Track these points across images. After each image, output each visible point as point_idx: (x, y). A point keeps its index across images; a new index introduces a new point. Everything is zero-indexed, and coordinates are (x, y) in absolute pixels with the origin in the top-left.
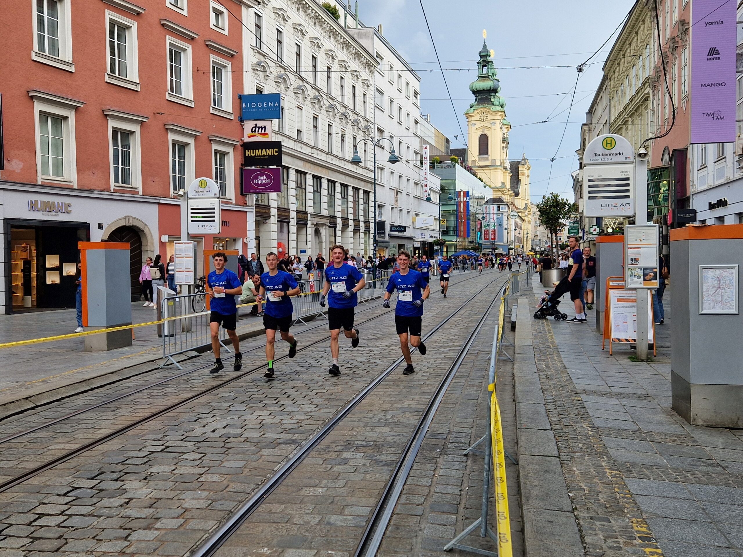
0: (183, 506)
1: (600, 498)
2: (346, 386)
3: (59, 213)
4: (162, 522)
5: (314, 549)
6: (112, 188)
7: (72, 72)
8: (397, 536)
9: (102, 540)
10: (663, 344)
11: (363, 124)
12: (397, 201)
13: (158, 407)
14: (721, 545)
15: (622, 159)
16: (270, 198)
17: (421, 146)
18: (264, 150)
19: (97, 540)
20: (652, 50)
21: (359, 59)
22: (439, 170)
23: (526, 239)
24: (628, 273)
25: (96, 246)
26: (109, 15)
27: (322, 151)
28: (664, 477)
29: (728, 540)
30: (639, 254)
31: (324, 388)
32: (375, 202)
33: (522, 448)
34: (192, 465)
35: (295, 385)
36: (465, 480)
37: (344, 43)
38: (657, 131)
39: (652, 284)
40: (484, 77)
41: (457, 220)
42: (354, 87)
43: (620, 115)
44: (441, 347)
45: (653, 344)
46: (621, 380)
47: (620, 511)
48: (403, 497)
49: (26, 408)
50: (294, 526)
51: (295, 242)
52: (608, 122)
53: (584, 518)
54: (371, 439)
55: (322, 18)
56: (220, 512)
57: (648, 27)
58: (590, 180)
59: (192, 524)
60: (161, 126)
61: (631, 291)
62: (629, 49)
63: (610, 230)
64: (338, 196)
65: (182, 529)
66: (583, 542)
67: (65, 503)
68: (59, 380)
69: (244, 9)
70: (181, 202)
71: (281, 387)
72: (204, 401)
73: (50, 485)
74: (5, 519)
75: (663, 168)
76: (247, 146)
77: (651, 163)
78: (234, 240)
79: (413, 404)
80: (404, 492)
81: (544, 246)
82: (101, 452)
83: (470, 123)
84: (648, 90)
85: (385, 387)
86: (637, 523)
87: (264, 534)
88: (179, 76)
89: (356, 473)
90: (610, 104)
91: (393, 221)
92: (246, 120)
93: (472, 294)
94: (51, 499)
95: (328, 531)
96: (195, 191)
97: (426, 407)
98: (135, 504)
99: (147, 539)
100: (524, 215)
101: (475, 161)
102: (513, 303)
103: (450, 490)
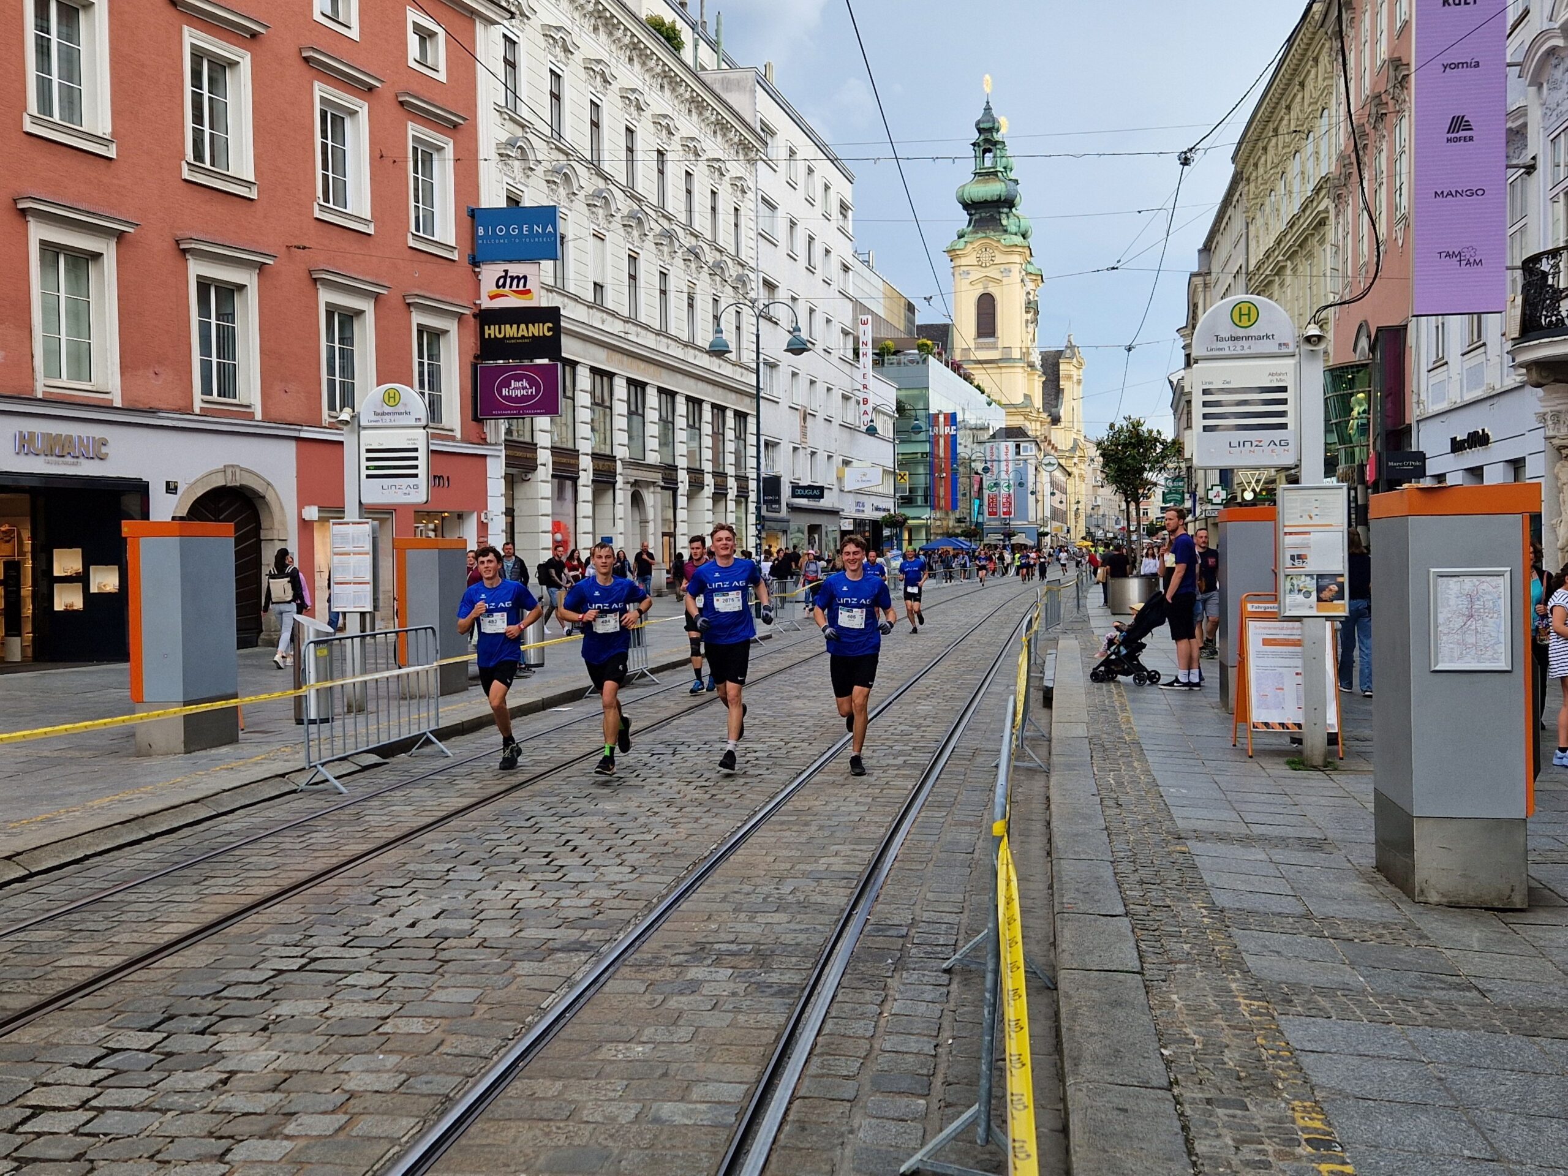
0: (346, 1088)
1: (1226, 1059)
2: (695, 825)
3: (82, 460)
4: (299, 1121)
6: (197, 406)
7: (110, 159)
8: (801, 1146)
9: (169, 1162)
10: (1357, 733)
11: (733, 270)
12: (804, 435)
13: (293, 874)
14: (1476, 1155)
15: (1270, 347)
16: (537, 427)
17: (855, 319)
18: (523, 326)
19: (159, 1162)
20: (1334, 120)
21: (724, 135)
22: (895, 368)
23: (1076, 514)
24: (1285, 585)
25: (161, 530)
26: (191, 37)
27: (646, 328)
28: (1358, 1012)
29: (1491, 1144)
30: (1307, 546)
31: (649, 832)
32: (758, 435)
33: (1066, 956)
34: (366, 998)
35: (588, 825)
36: (946, 1024)
37: (692, 100)
38: (1345, 288)
39: (1335, 609)
40: (988, 174)
41: (932, 474)
42: (713, 193)
43: (1268, 255)
44: (896, 741)
45: (1336, 734)
46: (1272, 810)
47: (1268, 1086)
48: (816, 1061)
49: (7, 878)
50: (582, 1126)
51: (590, 521)
52: (1244, 270)
53: (1193, 1101)
54: (746, 939)
55: (646, 47)
56: (424, 1099)
57: (1325, 72)
58: (1205, 392)
59: (365, 1125)
60: (305, 275)
61: (1291, 624)
62: (1287, 117)
63: (1249, 496)
64: (681, 422)
65: (342, 1136)
66: (1190, 1152)
67: (90, 1082)
68: (79, 818)
69: (479, 27)
70: (345, 436)
71: (557, 830)
72: (393, 860)
73: (58, 1045)
75: (1357, 366)
76: (486, 317)
77: (1331, 355)
78: (460, 516)
79: (838, 864)
80: (818, 1050)
81: (1112, 527)
82: (170, 972)
83: (958, 271)
84: (1326, 202)
85: (779, 828)
86: (1303, 1112)
87: (519, 1144)
88: (340, 167)
89: (716, 1012)
90: (1247, 233)
91: (797, 476)
92: (485, 262)
93: (963, 631)
94: (59, 1074)
95: (656, 1137)
96: (376, 414)
97: (866, 869)
98: (241, 1083)
99: (270, 1159)
100: (1071, 463)
101: (968, 350)
102: (1047, 648)
103: (913, 1045)
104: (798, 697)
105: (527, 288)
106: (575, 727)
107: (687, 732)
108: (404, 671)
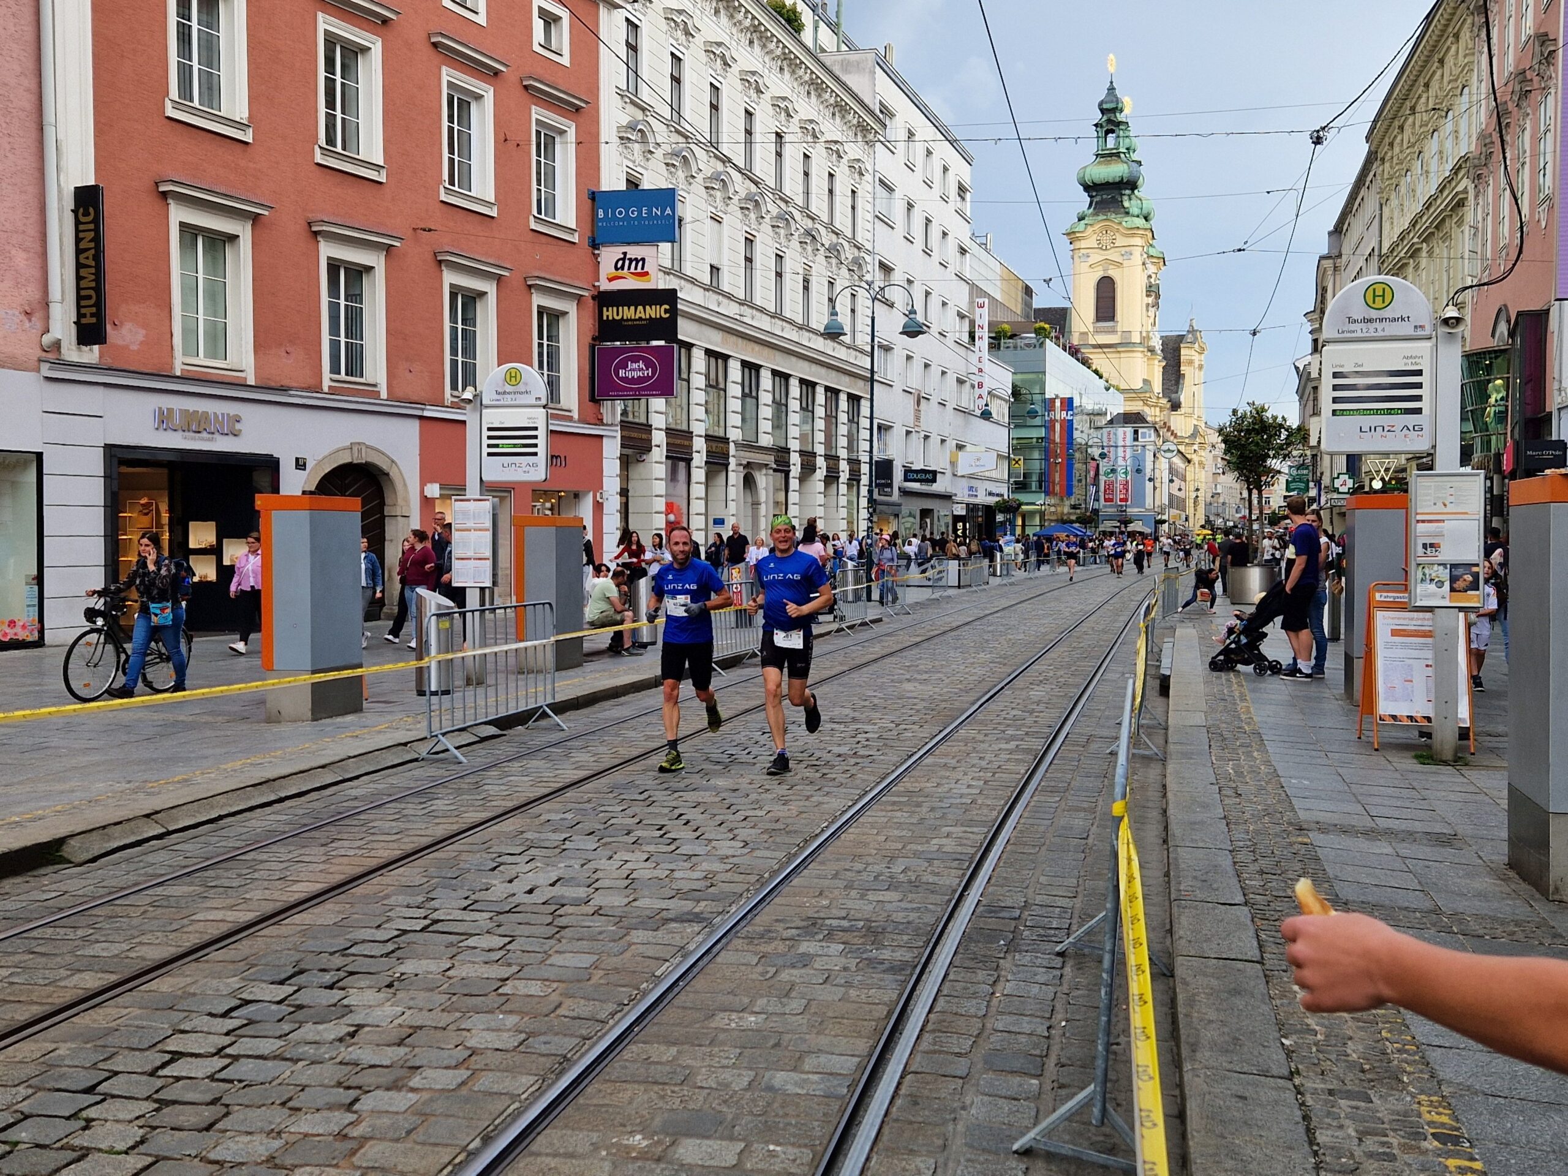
0: (469, 1045)
1: (1349, 1051)
2: (807, 803)
3: (217, 436)
4: (424, 1074)
5: (740, 1140)
6: (326, 384)
7: (246, 143)
8: (913, 1119)
9: (299, 1109)
10: (1489, 728)
11: (849, 253)
12: (917, 418)
13: (415, 839)
15: (1405, 329)
16: (652, 408)
17: (971, 302)
18: (640, 308)
19: (291, 1109)
20: (1474, 98)
21: (843, 117)
22: (1010, 352)
23: (1195, 503)
24: (1416, 574)
25: (291, 503)
26: (325, 23)
27: (762, 310)
30: (1441, 535)
31: (761, 808)
32: (872, 418)
33: (1183, 942)
34: (487, 960)
35: (700, 800)
36: (1059, 1006)
37: (812, 82)
38: (1482, 272)
39: (1469, 600)
40: (1111, 155)
41: (1047, 459)
42: (831, 175)
43: (1402, 237)
44: (1008, 726)
45: (1468, 729)
46: (1399, 804)
47: (1394, 1079)
48: (927, 1037)
49: (146, 836)
50: (697, 1090)
51: (703, 502)
52: (1376, 252)
53: (1315, 1092)
54: (859, 916)
55: (767, 30)
56: (543, 1059)
57: (1467, 48)
59: (485, 1082)
60: (429, 257)
61: (1421, 615)
62: (1425, 95)
63: (1377, 485)
64: (794, 405)
65: (464, 1091)
66: (1312, 1142)
67: (225, 1031)
68: (214, 780)
69: (603, 11)
70: (468, 415)
71: (670, 804)
72: (511, 828)
73: (194, 994)
74: (103, 1060)
75: (1495, 351)
76: (605, 299)
77: (1468, 340)
78: (576, 496)
79: (949, 845)
80: (930, 1027)
81: (1233, 516)
82: (299, 928)
83: (1077, 254)
84: (1465, 182)
85: (890, 808)
86: (1430, 1106)
87: (635, 1105)
88: (466, 152)
89: (827, 986)
90: (1381, 214)
91: (910, 460)
92: (605, 244)
93: (1077, 617)
94: (195, 1022)
95: (769, 1104)
96: (498, 393)
97: (978, 851)
98: (368, 1037)
99: (394, 1109)
100: (1191, 449)
101: (1085, 334)
102: (1164, 635)
103: (1026, 1026)
104: (909, 680)
108: (522, 645)
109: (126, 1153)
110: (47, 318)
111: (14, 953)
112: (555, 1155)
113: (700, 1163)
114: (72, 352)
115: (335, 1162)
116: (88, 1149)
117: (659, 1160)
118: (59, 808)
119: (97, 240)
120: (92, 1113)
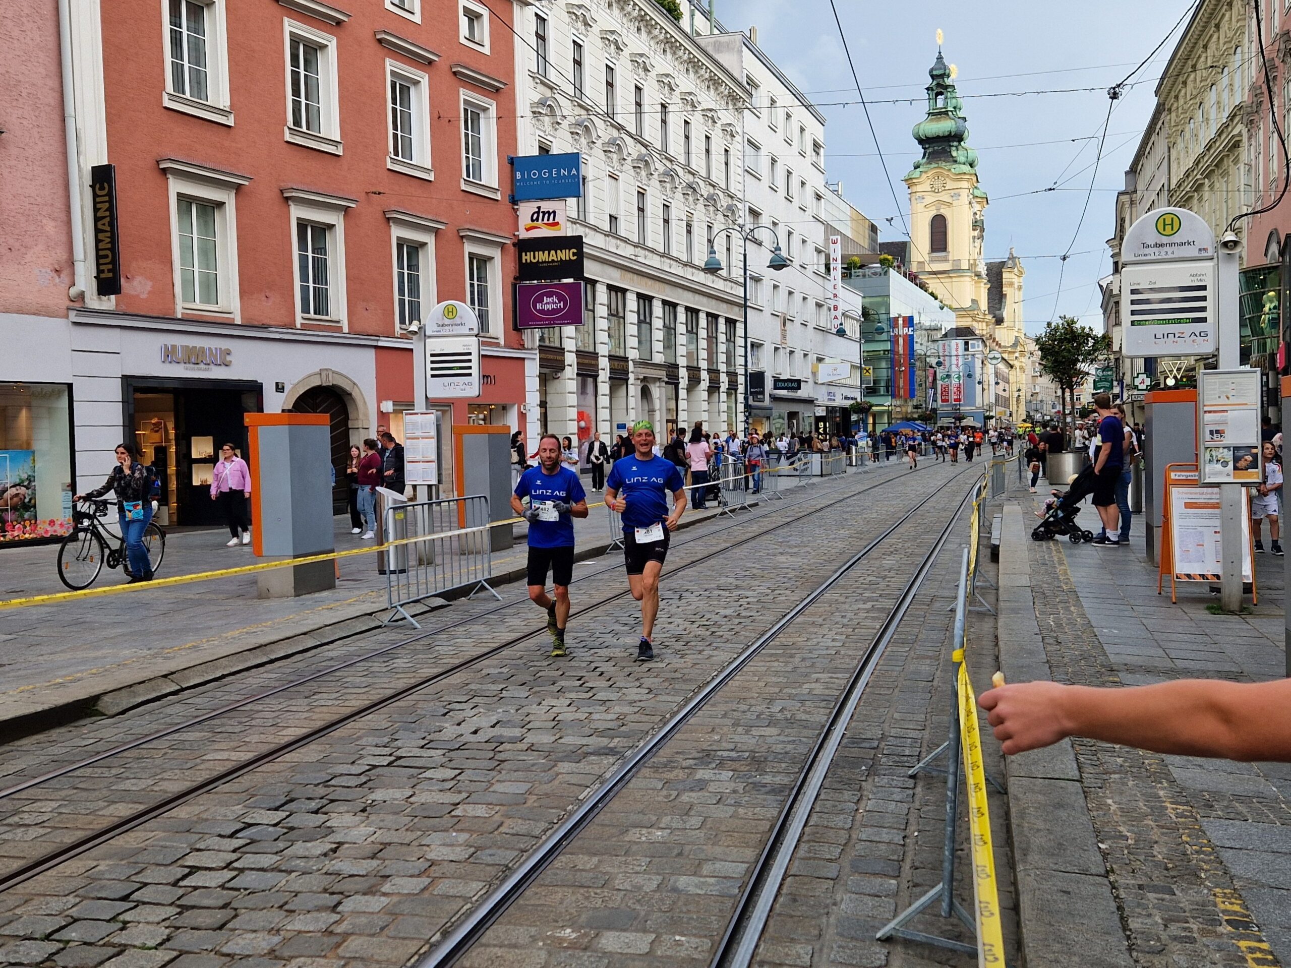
0: (427, 857)
1: (1155, 853)
2: (700, 656)
3: (212, 366)
4: (393, 882)
5: (651, 932)
6: (299, 322)
7: (229, 127)
8: (793, 913)
9: (294, 911)
10: (1269, 583)
11: (724, 202)
12: (784, 337)
13: (382, 691)
15: (1191, 252)
16: (564, 335)
17: (827, 239)
18: (553, 252)
19: (287, 911)
21: (716, 89)
22: (860, 280)
23: (1017, 401)
24: (1205, 456)
25: (273, 420)
26: (290, 26)
27: (653, 251)
28: (1272, 816)
30: (1225, 423)
32: (746, 338)
33: (1015, 765)
34: (441, 788)
35: (612, 655)
36: (912, 820)
37: (690, 61)
38: (1256, 202)
40: (940, 113)
41: (892, 368)
42: (707, 138)
43: (1187, 175)
44: (865, 589)
45: (1251, 584)
46: (1194, 648)
47: (1192, 875)
48: (804, 847)
49: (164, 692)
50: (615, 892)
51: (608, 411)
52: (1166, 188)
53: (1127, 887)
54: (745, 748)
55: (652, 19)
56: (488, 868)
57: (1239, 14)
59: (443, 887)
60: (379, 215)
61: (1209, 489)
62: (1204, 55)
63: (1171, 382)
64: (681, 329)
65: (426, 895)
66: (1125, 928)
67: (232, 849)
68: (218, 646)
69: (516, 8)
70: (414, 344)
71: (588, 659)
72: (459, 681)
73: (207, 820)
74: (136, 874)
75: (1269, 268)
76: (523, 246)
77: (1245, 259)
78: (504, 408)
79: (818, 689)
80: (805, 838)
81: (1049, 411)
82: (289, 765)
83: (914, 197)
84: (1240, 127)
85: (769, 659)
86: (1224, 897)
87: (565, 905)
88: (407, 127)
89: (720, 806)
90: (1169, 156)
91: (778, 371)
92: (522, 200)
93: (920, 499)
94: (209, 842)
95: (674, 903)
96: (438, 325)
97: (841, 693)
98: (348, 852)
99: (371, 910)
100: (1013, 357)
101: (923, 263)
102: (994, 512)
103: (885, 835)
104: (782, 554)
105: (556, 220)
106: (600, 577)
107: (690, 581)
108: (463, 531)
109: (156, 948)
110: (73, 274)
111: (60, 789)
112: (501, 947)
113: (619, 951)
114: (94, 302)
115: (323, 954)
116: (125, 945)
117: (585, 949)
118: (94, 671)
119: (111, 209)
120: (127, 917)
